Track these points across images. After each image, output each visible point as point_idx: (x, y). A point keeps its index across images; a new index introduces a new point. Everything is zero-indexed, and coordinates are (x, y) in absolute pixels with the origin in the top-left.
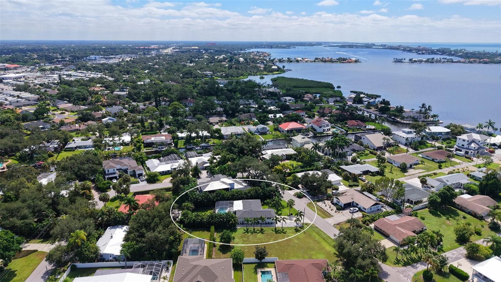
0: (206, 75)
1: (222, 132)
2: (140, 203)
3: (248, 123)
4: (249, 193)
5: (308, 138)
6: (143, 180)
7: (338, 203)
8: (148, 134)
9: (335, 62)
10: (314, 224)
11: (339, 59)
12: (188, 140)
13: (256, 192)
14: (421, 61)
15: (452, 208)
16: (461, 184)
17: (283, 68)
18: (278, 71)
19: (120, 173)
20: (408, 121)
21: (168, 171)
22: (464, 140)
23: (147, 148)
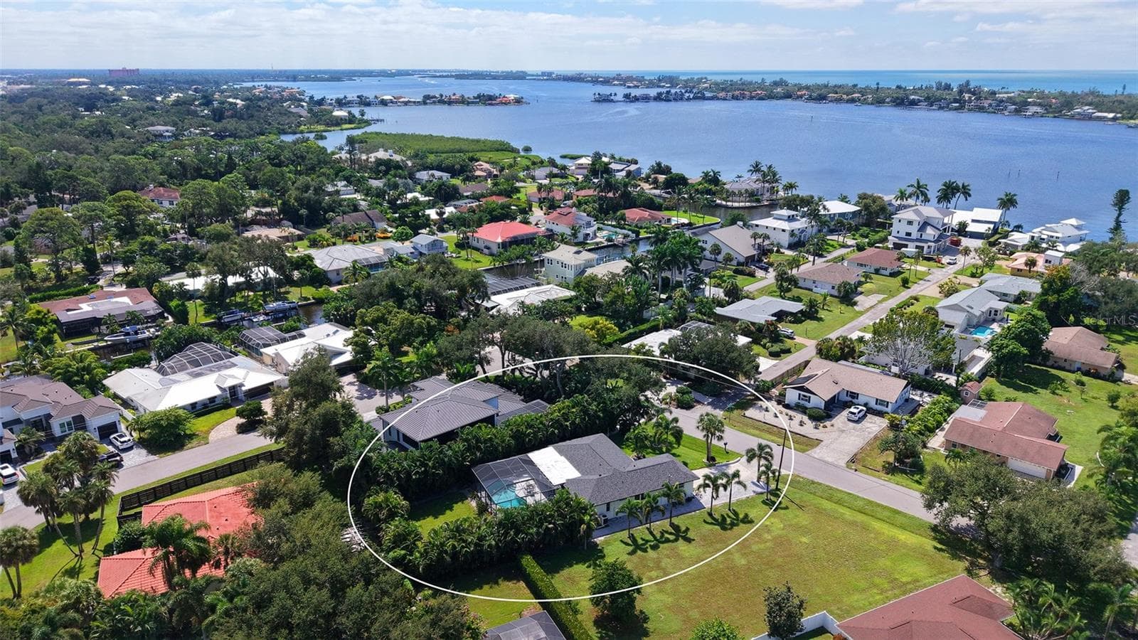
0: (155, 136)
1: (318, 263)
2: (213, 535)
3: (371, 236)
4: (566, 418)
5: (589, 250)
6: (130, 444)
7: (802, 402)
8: (57, 296)
9: (473, 103)
10: (796, 473)
11: (479, 97)
12: (217, 298)
13: (585, 411)
14: (646, 98)
15: (1033, 366)
16: (996, 311)
17: (363, 115)
18: (350, 122)
19: (23, 436)
20: (742, 202)
21: (212, 400)
22: (910, 223)
23: (73, 341)
